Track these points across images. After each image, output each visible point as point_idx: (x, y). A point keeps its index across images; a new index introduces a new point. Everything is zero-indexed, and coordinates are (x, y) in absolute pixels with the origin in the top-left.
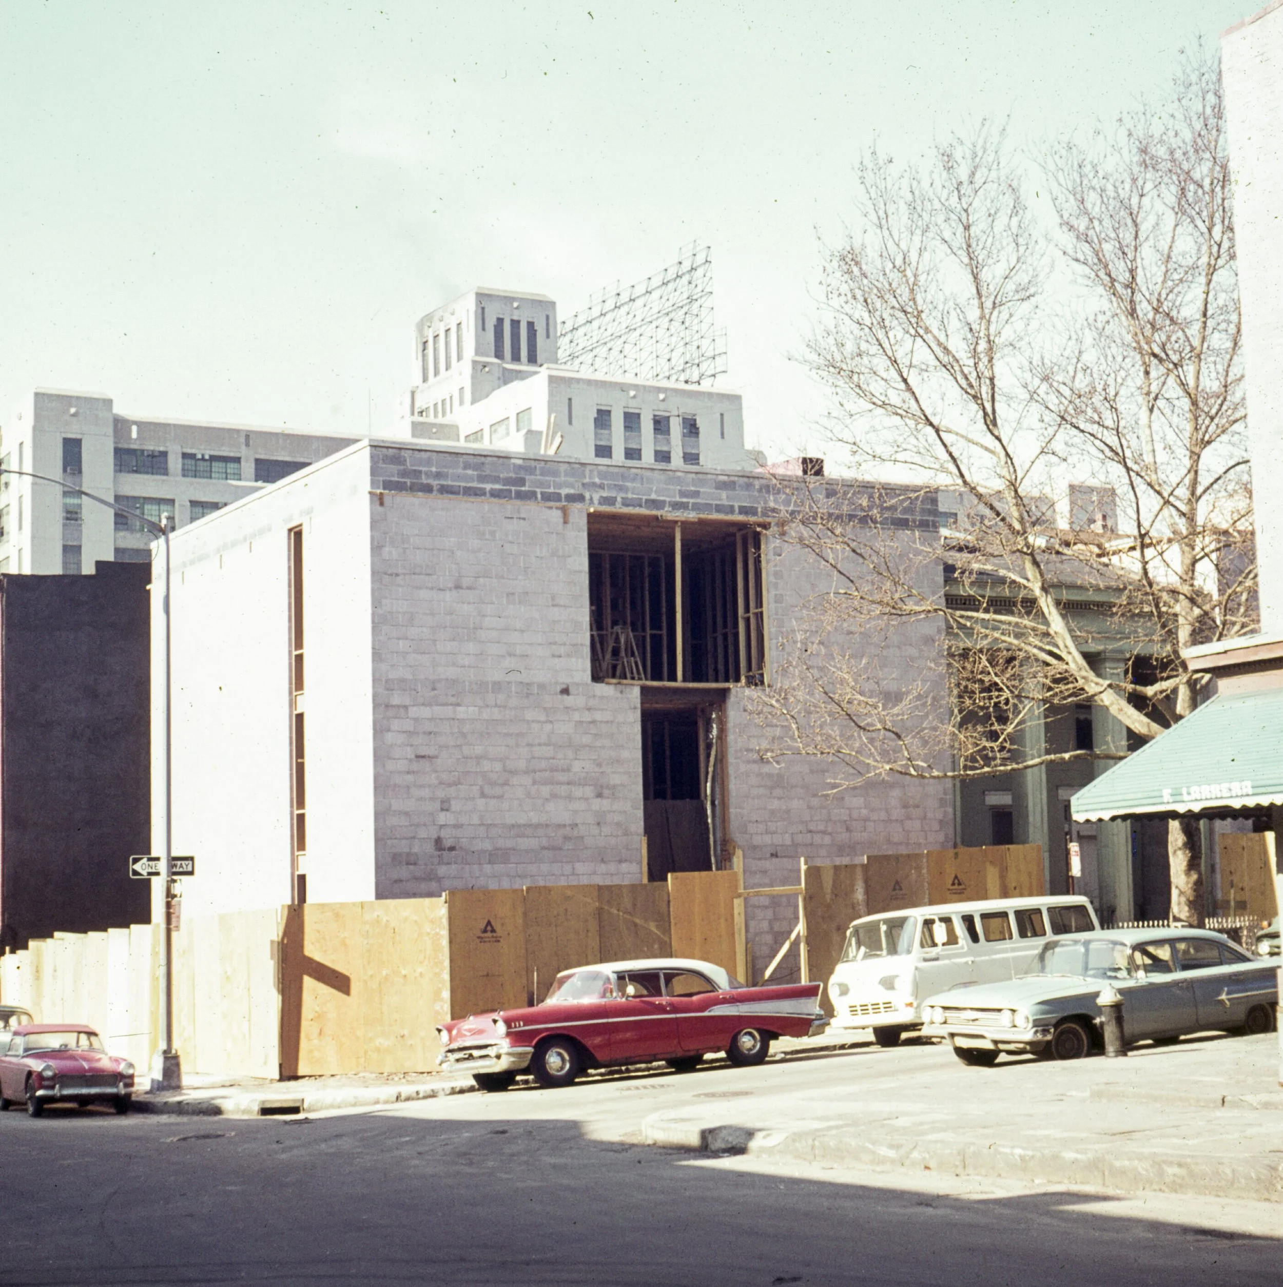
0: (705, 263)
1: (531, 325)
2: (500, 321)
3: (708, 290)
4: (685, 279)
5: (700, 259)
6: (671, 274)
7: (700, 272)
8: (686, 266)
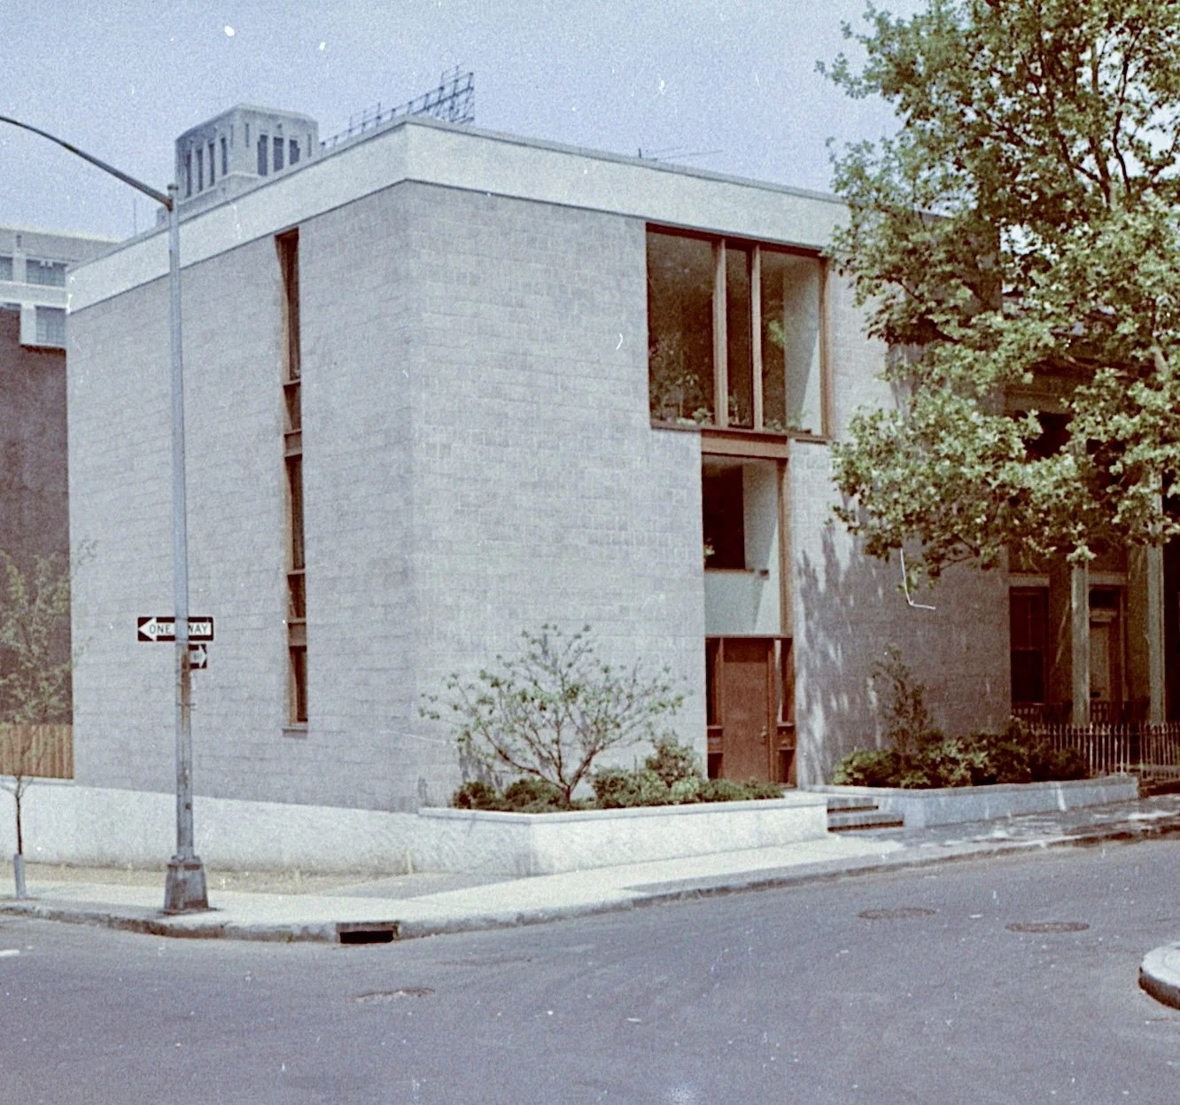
0: (467, 90)
1: (293, 143)
2: (264, 138)
3: (470, 115)
4: (447, 104)
5: (462, 85)
6: (434, 98)
7: (463, 97)
8: (448, 91)
